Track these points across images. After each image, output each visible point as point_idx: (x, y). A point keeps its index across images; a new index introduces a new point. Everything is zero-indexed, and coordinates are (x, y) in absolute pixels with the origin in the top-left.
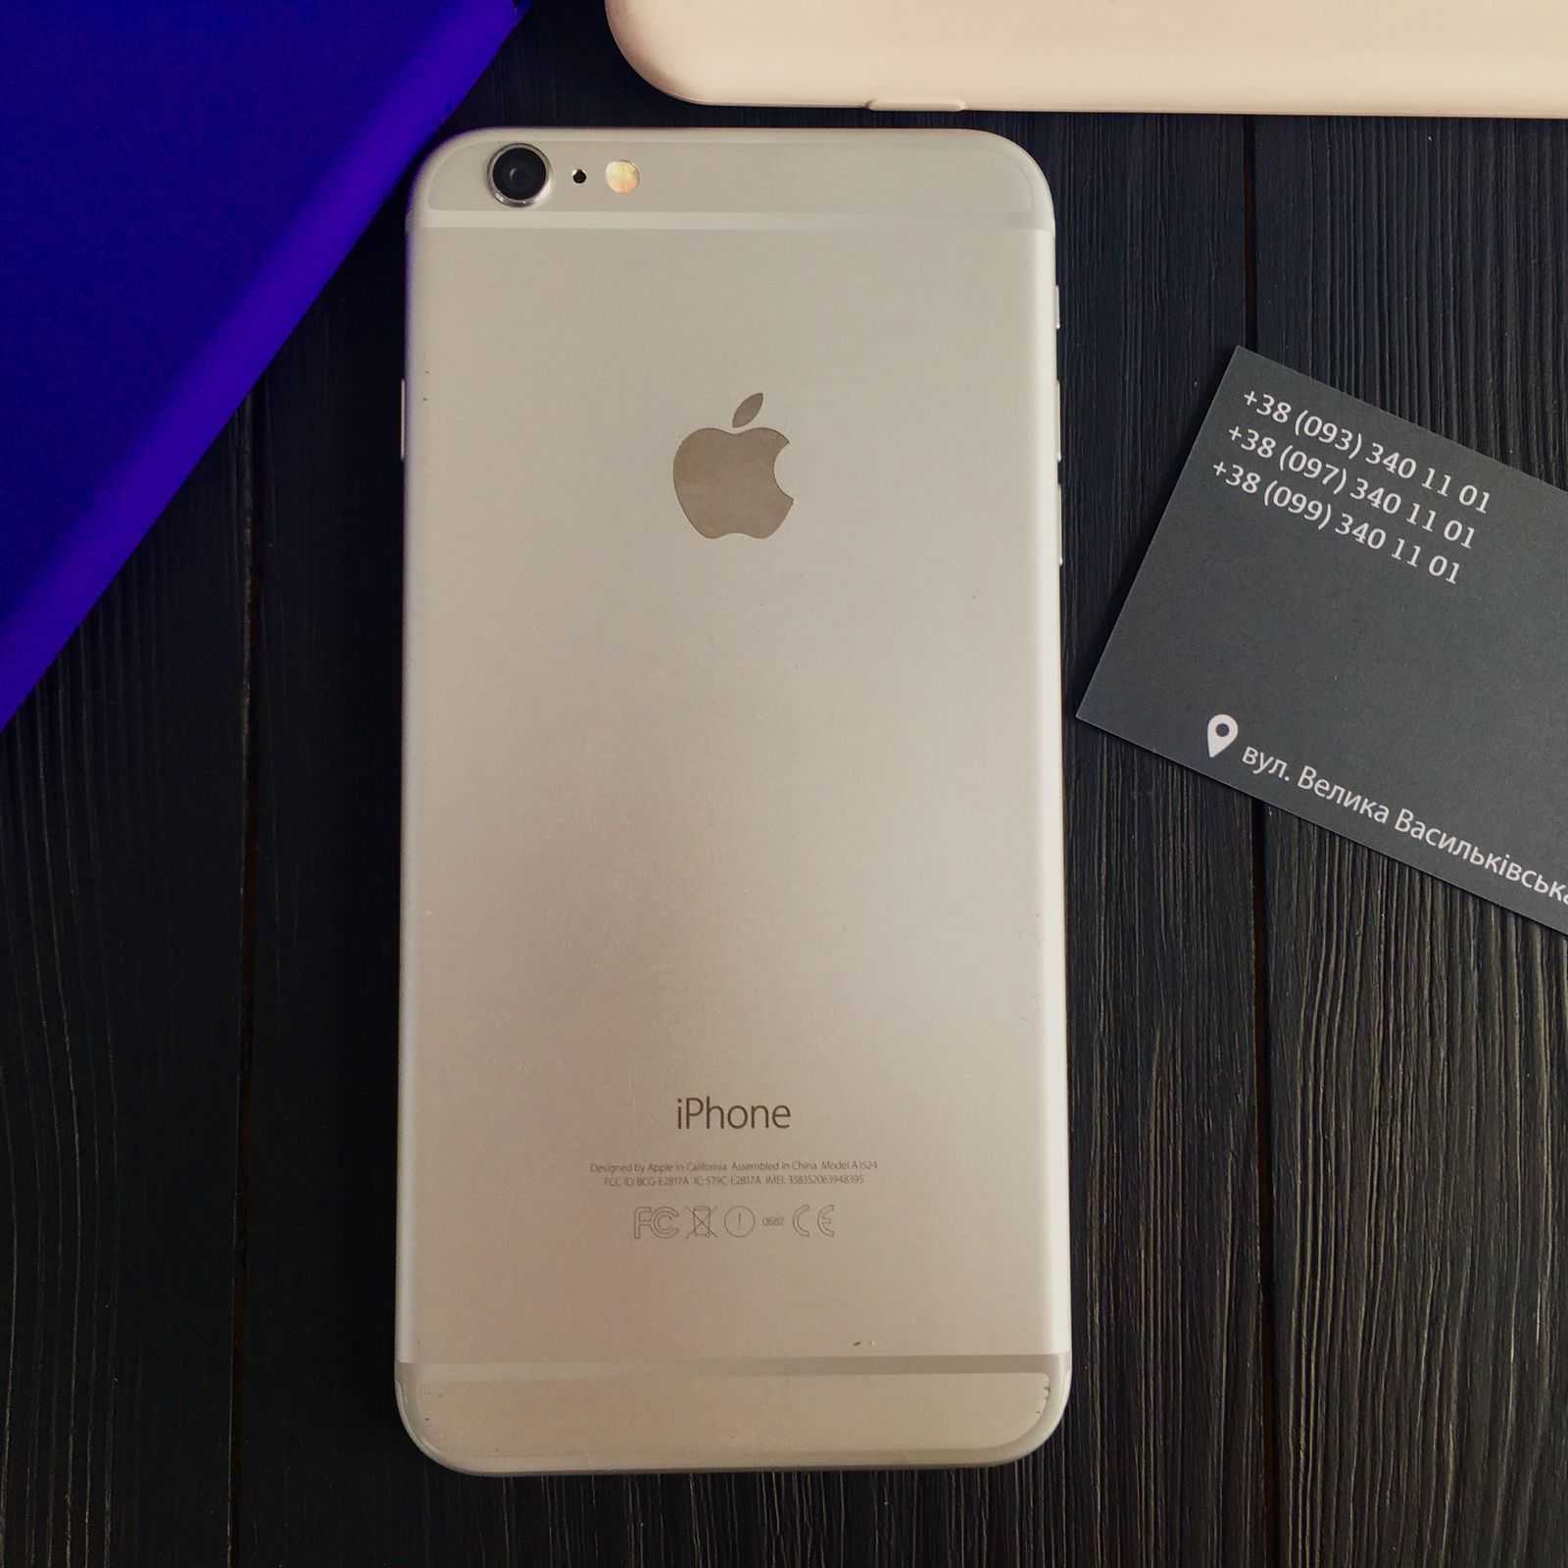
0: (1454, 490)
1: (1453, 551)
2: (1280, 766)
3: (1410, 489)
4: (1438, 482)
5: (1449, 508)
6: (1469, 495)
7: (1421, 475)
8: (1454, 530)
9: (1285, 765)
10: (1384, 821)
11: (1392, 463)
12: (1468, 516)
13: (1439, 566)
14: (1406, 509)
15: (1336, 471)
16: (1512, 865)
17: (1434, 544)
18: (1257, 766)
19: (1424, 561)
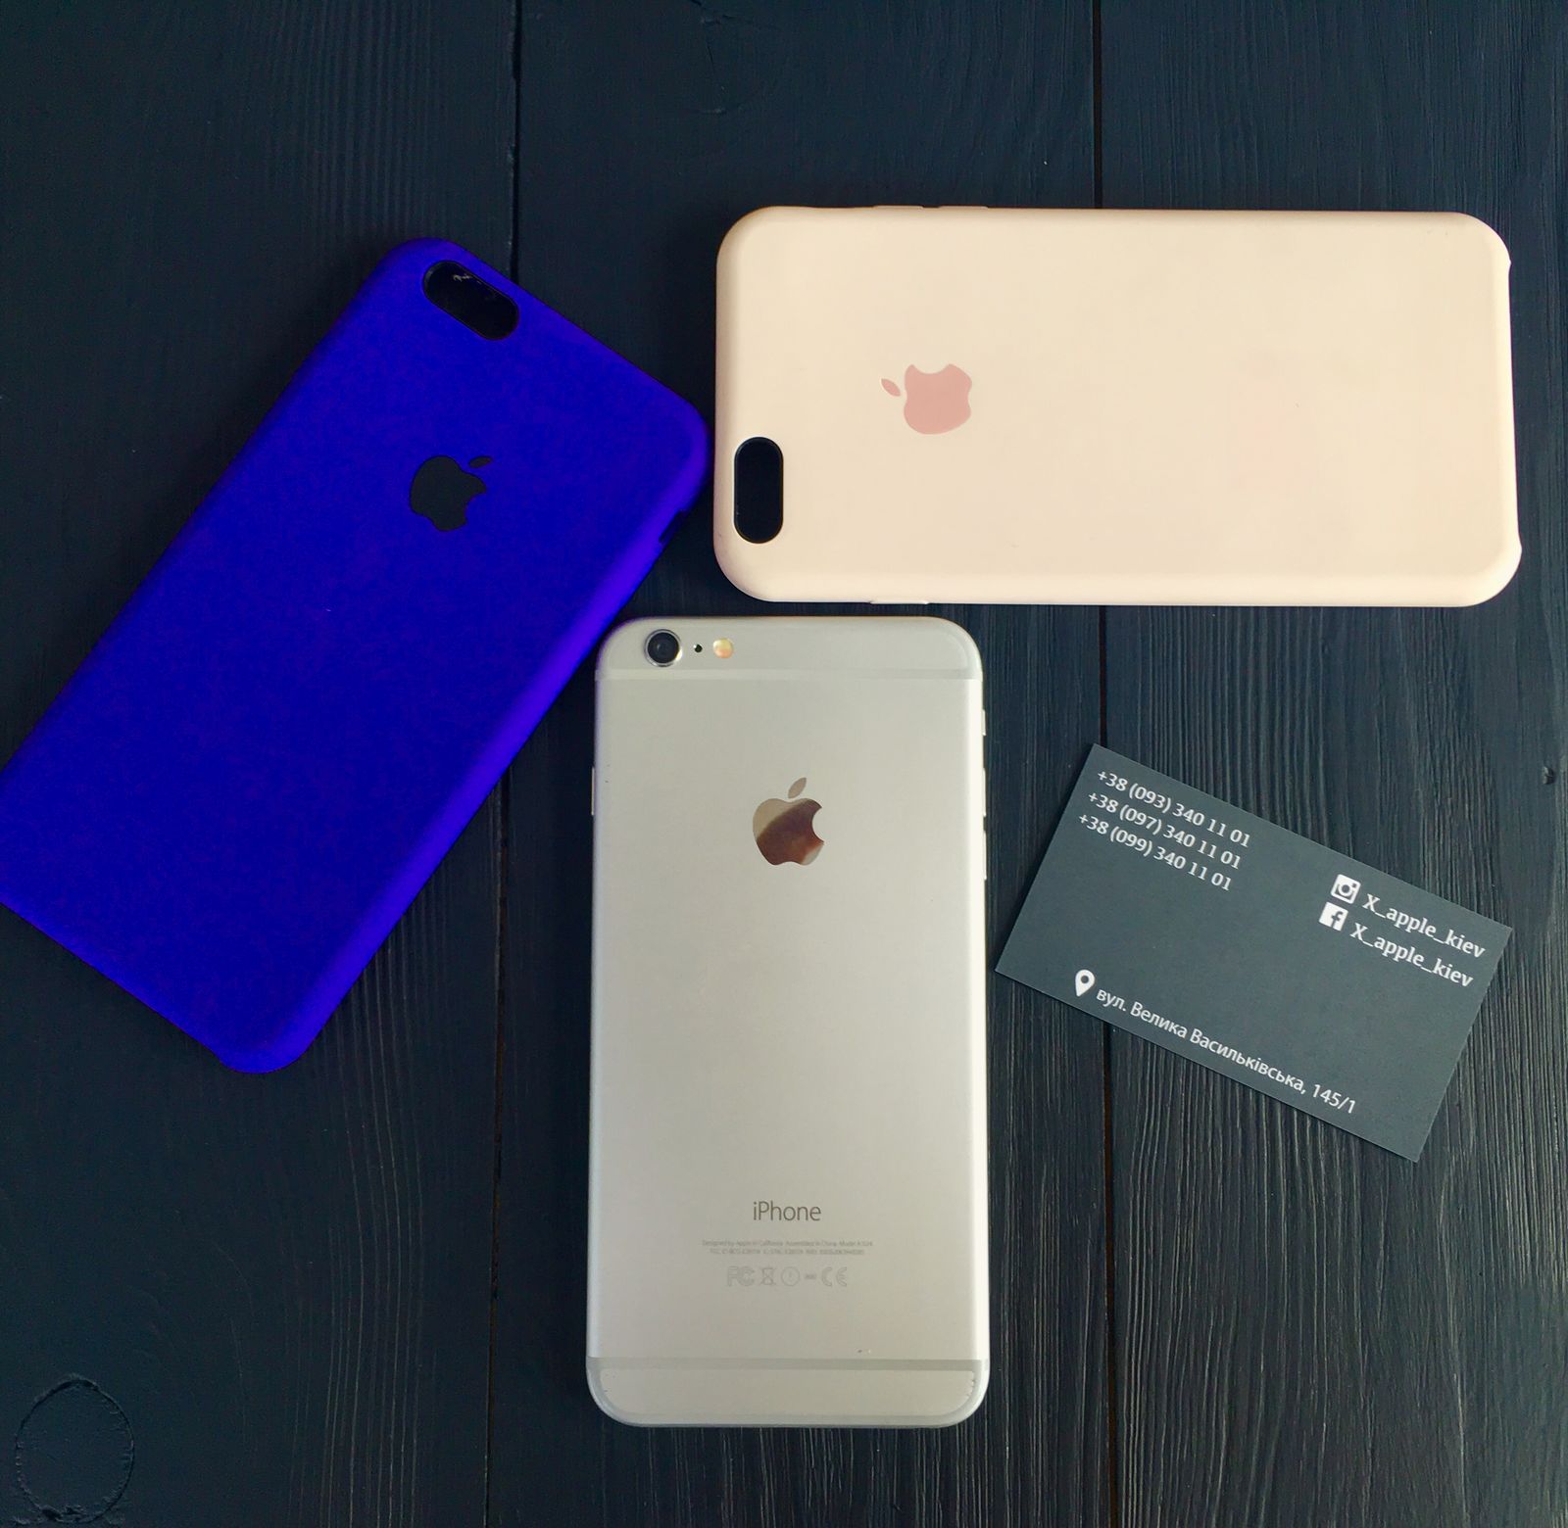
0: (1227, 832)
1: (1226, 870)
2: (1120, 1002)
3: (1200, 832)
4: (1217, 828)
5: (1224, 844)
6: (1238, 834)
7: (1207, 823)
8: (1227, 858)
9: (1123, 1001)
10: (1183, 1036)
11: (1190, 815)
12: (1236, 849)
13: (1218, 879)
14: (1198, 844)
15: (1155, 820)
16: (1263, 1064)
17: (1215, 866)
18: (1106, 1002)
19: (1209, 876)
